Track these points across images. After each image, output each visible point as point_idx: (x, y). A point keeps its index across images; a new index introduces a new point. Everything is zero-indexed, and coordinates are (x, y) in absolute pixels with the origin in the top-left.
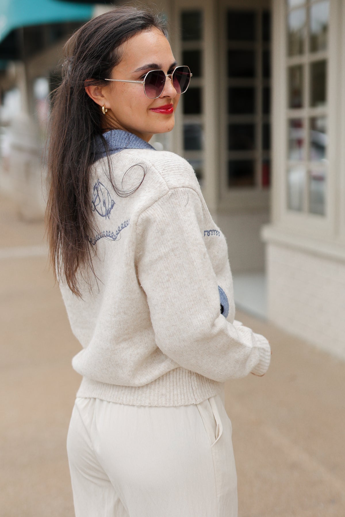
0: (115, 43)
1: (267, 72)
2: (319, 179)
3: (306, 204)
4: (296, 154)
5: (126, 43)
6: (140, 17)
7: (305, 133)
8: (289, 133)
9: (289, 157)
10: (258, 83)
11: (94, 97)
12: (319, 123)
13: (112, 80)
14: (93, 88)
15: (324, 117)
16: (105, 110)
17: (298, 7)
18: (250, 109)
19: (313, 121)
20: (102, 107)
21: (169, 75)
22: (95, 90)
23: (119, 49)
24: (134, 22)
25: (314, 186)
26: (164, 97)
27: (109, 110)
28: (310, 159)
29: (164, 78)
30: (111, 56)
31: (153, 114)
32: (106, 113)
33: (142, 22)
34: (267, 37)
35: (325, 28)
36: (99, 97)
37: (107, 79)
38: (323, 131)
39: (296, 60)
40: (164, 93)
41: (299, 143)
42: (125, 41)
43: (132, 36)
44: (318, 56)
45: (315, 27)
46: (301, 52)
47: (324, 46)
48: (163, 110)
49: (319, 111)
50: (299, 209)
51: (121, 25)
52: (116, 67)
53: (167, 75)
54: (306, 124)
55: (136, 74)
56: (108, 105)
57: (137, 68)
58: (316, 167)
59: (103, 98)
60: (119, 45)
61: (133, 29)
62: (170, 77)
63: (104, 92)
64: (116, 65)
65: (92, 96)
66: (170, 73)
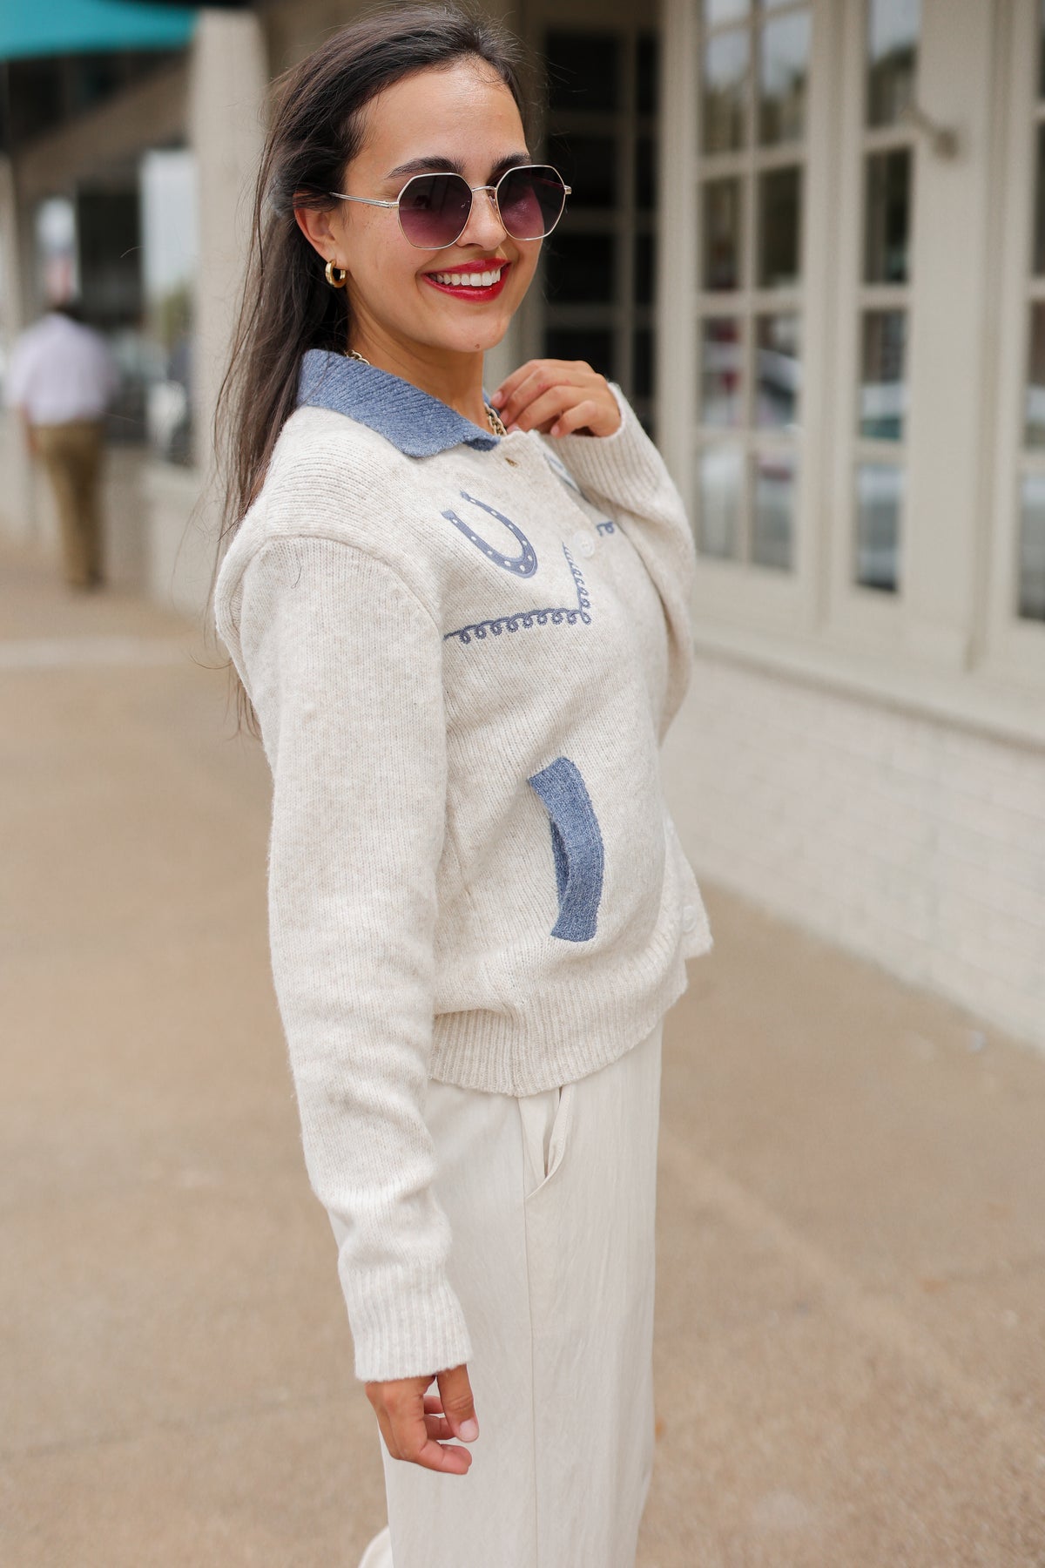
0: (349, 99)
1: (648, 195)
2: (780, 476)
3: (743, 543)
4: (718, 411)
5: (375, 100)
7: (742, 357)
8: (703, 356)
9: (701, 416)
10: (625, 224)
11: (314, 237)
12: (781, 331)
13: (342, 196)
14: (311, 215)
15: (792, 315)
17: (729, 27)
18: (602, 291)
19: (765, 324)
21: (487, 186)
22: (317, 221)
23: (359, 116)
25: (766, 493)
26: (470, 245)
28: (755, 423)
29: (467, 195)
30: (343, 132)
34: (648, 103)
35: (799, 83)
36: (324, 239)
37: (336, 194)
38: (789, 351)
39: (723, 165)
40: (466, 236)
41: (728, 380)
42: (373, 96)
43: (393, 82)
44: (780, 156)
45: (774, 80)
46: (736, 143)
47: (796, 129)
49: (780, 298)
50: (726, 554)
52: (352, 163)
53: (479, 190)
54: (748, 332)
56: (342, 262)
57: (394, 168)
58: (772, 446)
59: (334, 242)
60: (361, 105)
61: (395, 65)
62: (490, 193)
63: (333, 228)
64: (354, 157)
65: (311, 235)
66: (492, 181)
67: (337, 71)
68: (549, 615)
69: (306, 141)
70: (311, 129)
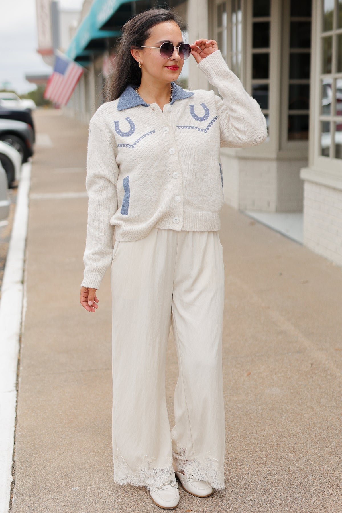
0: (148, 26)
5: (154, 27)
6: (165, 14)
11: (135, 56)
13: (145, 47)
14: (135, 51)
16: (140, 65)
20: (138, 63)
21: (177, 47)
22: (136, 53)
23: (150, 30)
24: (161, 16)
26: (173, 60)
27: (142, 64)
29: (173, 48)
30: (146, 33)
31: (166, 69)
32: (141, 66)
33: (165, 17)
36: (138, 57)
37: (142, 47)
39: (328, 34)
40: (172, 58)
42: (154, 26)
43: (159, 23)
48: (171, 68)
51: (153, 17)
52: (147, 40)
53: (175, 48)
55: (157, 44)
56: (142, 62)
57: (158, 42)
59: (140, 58)
60: (151, 27)
62: (177, 48)
63: (140, 54)
64: (148, 39)
65: (134, 56)
66: (178, 46)
67: (147, 20)
68: (125, 145)
69: (138, 34)
70: (139, 32)
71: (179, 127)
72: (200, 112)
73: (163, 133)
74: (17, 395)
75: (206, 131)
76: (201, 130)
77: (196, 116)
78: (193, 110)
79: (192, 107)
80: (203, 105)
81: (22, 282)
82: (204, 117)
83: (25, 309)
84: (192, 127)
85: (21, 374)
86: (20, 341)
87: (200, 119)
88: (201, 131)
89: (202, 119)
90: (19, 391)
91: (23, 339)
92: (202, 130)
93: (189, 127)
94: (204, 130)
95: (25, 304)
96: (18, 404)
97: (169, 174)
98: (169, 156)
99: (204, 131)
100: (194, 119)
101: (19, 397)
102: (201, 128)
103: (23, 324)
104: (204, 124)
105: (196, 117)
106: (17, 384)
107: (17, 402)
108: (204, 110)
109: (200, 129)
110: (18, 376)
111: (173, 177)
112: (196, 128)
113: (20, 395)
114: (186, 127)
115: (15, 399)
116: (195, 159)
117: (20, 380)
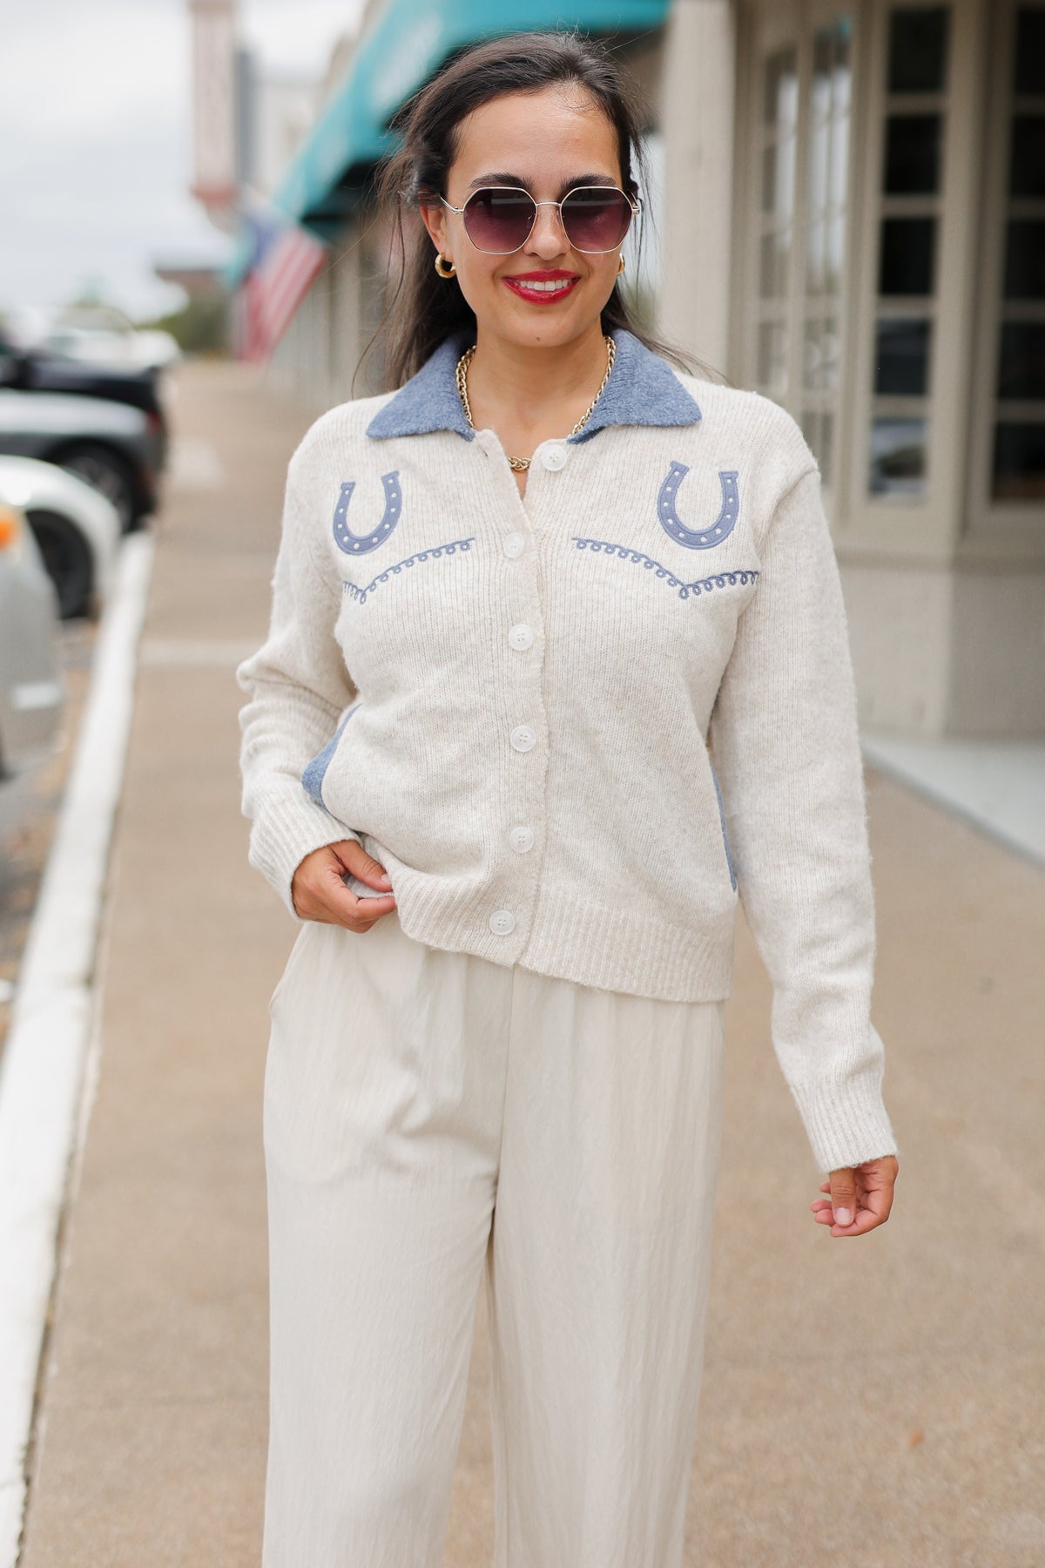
11: (433, 231)
14: (432, 211)
16: (443, 265)
22: (436, 216)
26: (533, 254)
52: (451, 170)
53: (545, 206)
57: (474, 179)
59: (442, 235)
62: (557, 208)
71: (582, 544)
72: (697, 506)
73: (501, 557)
74: (27, 1503)
75: (687, 593)
76: (668, 577)
77: (674, 516)
78: (675, 487)
79: (677, 473)
80: (729, 481)
81: (89, 981)
82: (702, 534)
83: (89, 1097)
84: (637, 557)
85: (48, 1400)
86: (59, 1237)
87: (681, 535)
88: (669, 581)
89: (692, 540)
90: (36, 1483)
91: (71, 1231)
92: (674, 581)
93: (624, 553)
94: (682, 584)
95: (92, 1074)
96: (27, 1549)
97: (495, 729)
98: (505, 655)
99: (679, 587)
100: (659, 525)
101: (31, 1516)
102: (671, 570)
103: (80, 1159)
104: (694, 564)
105: (670, 521)
106: (30, 1447)
107: (22, 1538)
108: (720, 501)
109: (667, 572)
110: (37, 1402)
111: (513, 745)
112: (650, 564)
113: (36, 1504)
114: (610, 548)
115: (16, 1527)
116: (612, 694)
117: (43, 1425)
